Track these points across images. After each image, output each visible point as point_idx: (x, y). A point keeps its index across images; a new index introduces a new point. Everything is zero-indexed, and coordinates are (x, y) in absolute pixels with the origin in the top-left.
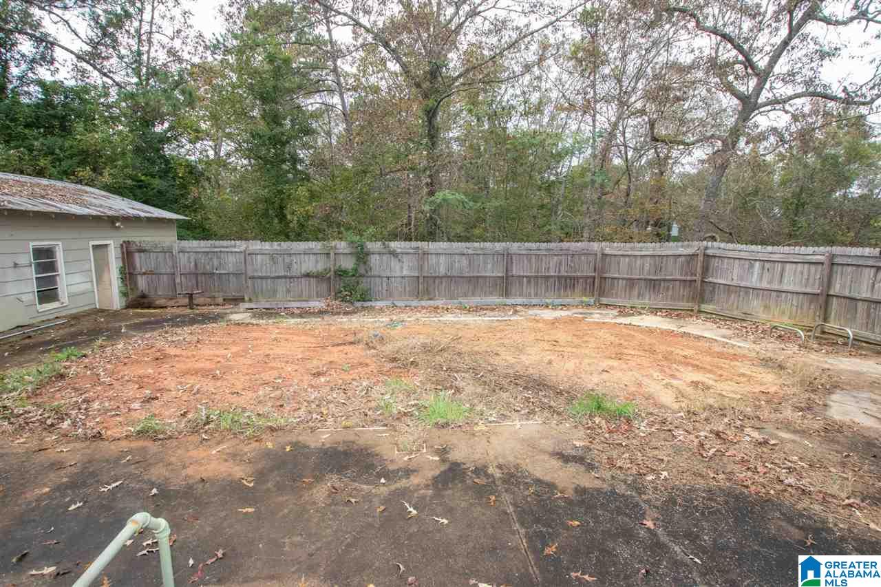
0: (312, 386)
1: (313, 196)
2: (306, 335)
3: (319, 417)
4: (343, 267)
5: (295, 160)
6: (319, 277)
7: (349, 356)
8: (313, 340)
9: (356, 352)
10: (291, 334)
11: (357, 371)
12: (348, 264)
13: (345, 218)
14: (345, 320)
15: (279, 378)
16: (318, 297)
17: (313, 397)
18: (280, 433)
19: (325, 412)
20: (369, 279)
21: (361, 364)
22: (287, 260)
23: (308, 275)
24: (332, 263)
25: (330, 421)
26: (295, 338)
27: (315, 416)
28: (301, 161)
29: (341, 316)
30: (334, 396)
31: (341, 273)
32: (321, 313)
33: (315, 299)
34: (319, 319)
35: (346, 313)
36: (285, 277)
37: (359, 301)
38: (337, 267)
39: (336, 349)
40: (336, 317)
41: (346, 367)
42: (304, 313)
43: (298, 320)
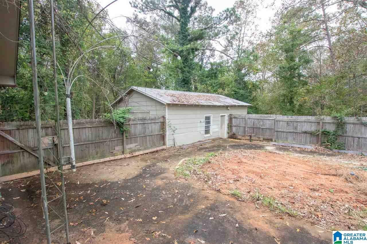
0: (311, 197)
1: (308, 92)
2: (305, 164)
3: (316, 217)
4: (328, 130)
5: (300, 75)
6: (311, 134)
7: (333, 183)
8: (309, 168)
9: (338, 182)
10: (297, 162)
11: (339, 195)
12: (331, 128)
13: (327, 102)
14: (327, 159)
15: (292, 186)
16: (310, 144)
17: (312, 204)
18: (293, 219)
19: (320, 216)
20: (344, 138)
21: (342, 191)
22: (295, 124)
23: (305, 132)
24: (321, 127)
25: (323, 222)
26: (299, 165)
27: (313, 216)
28: (303, 76)
29: (325, 156)
30: (325, 207)
31: (325, 133)
32: (312, 152)
33: (309, 144)
34: (311, 156)
35: (328, 155)
36: (293, 132)
37: (336, 149)
38: (323, 130)
39: (323, 177)
40: (322, 156)
41: (332, 190)
42: (302, 151)
43: (300, 155)
